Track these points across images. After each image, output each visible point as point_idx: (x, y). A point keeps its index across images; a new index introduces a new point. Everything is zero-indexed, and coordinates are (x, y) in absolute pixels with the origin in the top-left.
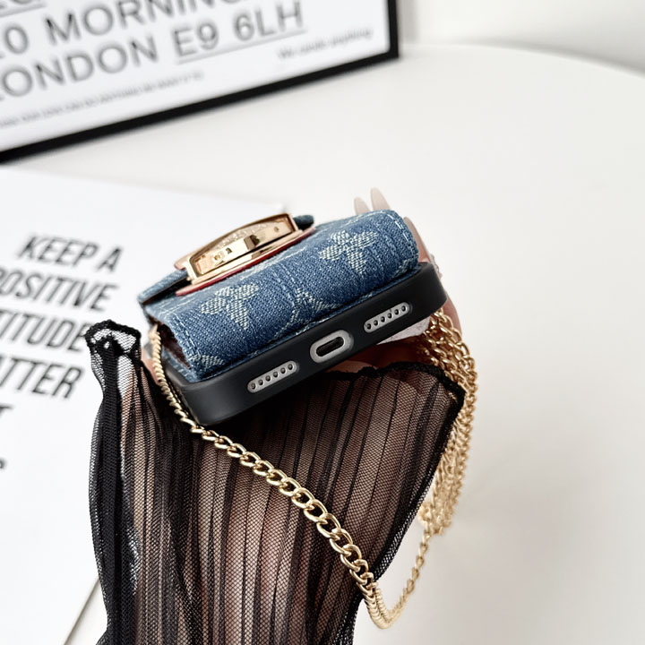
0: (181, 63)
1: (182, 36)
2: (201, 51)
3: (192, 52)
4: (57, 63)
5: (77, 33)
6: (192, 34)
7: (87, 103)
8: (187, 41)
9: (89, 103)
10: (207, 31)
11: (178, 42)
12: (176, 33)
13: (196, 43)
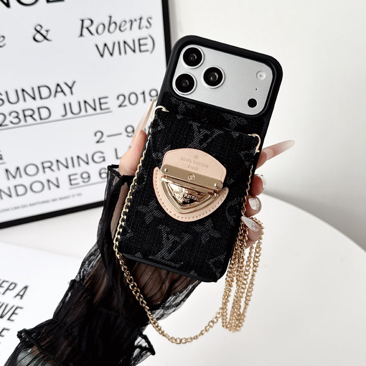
0: (71, 189)
1: (72, 177)
2: (82, 184)
3: (77, 184)
4: (9, 188)
5: (21, 176)
6: (78, 176)
7: (22, 207)
8: (75, 179)
9: (24, 206)
10: (85, 176)
11: (70, 180)
12: (70, 176)
13: (80, 180)
